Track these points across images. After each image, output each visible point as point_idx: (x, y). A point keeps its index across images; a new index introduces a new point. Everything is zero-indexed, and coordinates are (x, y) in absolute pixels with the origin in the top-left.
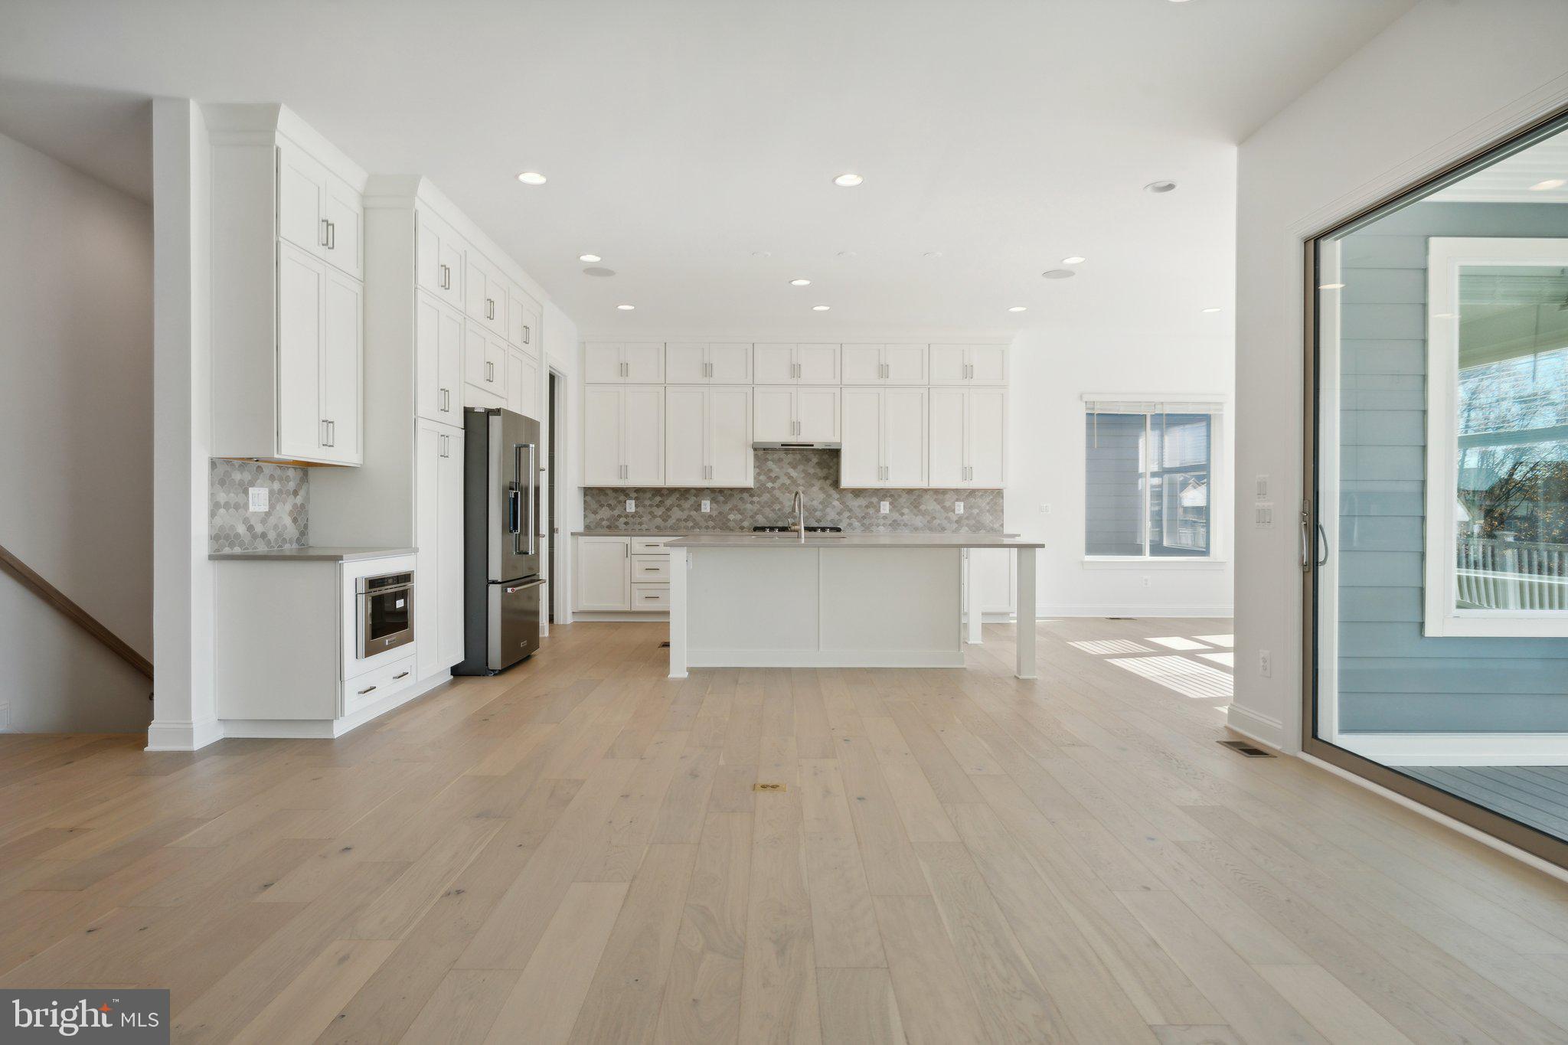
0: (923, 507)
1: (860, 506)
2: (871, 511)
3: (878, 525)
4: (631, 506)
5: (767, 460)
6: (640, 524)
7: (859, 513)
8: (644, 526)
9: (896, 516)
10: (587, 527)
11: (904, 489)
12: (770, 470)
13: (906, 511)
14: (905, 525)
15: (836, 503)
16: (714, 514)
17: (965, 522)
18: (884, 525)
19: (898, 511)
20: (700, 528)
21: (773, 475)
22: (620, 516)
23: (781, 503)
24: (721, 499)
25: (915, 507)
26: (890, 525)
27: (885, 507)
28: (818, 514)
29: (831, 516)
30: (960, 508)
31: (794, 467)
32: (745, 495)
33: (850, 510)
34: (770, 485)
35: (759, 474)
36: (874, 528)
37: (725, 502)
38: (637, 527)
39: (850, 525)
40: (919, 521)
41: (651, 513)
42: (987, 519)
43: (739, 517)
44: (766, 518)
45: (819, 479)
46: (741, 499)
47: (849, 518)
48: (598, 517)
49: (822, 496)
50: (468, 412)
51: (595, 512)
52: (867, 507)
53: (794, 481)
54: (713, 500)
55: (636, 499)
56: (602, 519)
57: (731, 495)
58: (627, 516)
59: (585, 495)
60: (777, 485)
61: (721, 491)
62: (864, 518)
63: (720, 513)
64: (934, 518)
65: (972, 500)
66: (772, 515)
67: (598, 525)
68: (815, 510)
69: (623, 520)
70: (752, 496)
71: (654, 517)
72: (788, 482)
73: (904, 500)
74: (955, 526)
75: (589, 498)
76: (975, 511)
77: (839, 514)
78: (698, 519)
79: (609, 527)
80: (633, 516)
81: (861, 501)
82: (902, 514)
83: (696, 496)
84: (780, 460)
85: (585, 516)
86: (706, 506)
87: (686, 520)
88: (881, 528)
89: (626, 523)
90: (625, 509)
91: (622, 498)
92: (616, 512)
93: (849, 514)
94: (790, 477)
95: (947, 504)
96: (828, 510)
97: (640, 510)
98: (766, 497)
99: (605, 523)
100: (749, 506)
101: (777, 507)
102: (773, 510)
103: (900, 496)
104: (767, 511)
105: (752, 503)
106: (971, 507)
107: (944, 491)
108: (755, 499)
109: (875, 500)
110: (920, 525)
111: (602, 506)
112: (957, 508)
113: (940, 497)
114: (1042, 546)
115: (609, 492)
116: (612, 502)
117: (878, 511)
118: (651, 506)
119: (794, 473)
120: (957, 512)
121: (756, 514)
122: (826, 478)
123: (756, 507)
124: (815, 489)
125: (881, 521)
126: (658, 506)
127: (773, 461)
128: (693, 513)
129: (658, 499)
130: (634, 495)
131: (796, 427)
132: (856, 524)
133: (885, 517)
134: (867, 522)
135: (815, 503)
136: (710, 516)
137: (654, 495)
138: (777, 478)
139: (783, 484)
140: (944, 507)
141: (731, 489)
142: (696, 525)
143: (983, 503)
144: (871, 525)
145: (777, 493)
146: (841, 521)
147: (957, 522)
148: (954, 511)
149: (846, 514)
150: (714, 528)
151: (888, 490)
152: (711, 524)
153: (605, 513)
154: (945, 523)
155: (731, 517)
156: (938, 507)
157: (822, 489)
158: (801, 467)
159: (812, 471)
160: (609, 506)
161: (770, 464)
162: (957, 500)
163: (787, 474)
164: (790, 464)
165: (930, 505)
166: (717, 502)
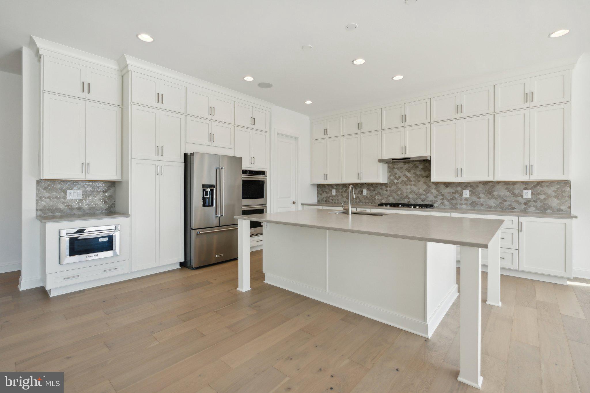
0: (495, 194)
1: (449, 193)
2: (457, 196)
3: (461, 204)
4: (334, 192)
5: (394, 168)
6: (338, 200)
7: (448, 197)
8: (339, 201)
9: (475, 199)
10: (318, 201)
11: (480, 182)
12: (396, 174)
13: (482, 195)
14: (482, 205)
15: (434, 191)
16: (369, 196)
17: (532, 204)
18: (466, 204)
19: (476, 196)
20: (362, 202)
21: (397, 176)
22: (330, 196)
23: (401, 191)
24: (372, 188)
25: (490, 193)
26: (470, 204)
27: (467, 193)
28: (423, 197)
29: (430, 199)
30: (527, 194)
31: (409, 172)
32: (383, 187)
33: (443, 195)
34: (396, 181)
35: (390, 176)
36: (459, 206)
37: (374, 190)
38: (336, 201)
39: (442, 203)
40: (492, 203)
41: (342, 195)
42: (554, 202)
43: (380, 198)
44: (394, 198)
45: (423, 177)
46: (381, 189)
47: (442, 199)
48: (322, 197)
49: (425, 187)
50: (186, 155)
51: (321, 195)
52: (454, 193)
53: (409, 179)
54: (368, 189)
55: (336, 189)
56: (323, 198)
57: (377, 187)
58: (332, 197)
59: (318, 187)
60: (400, 181)
61: (372, 185)
62: (452, 199)
63: (371, 196)
64: (505, 201)
66: (397, 197)
67: (322, 200)
68: (421, 195)
69: (331, 198)
70: (387, 187)
71: (343, 197)
72: (405, 179)
73: (480, 188)
74: (523, 206)
75: (319, 189)
76: (542, 197)
77: (436, 197)
78: (362, 198)
79: (326, 201)
80: (335, 196)
81: (450, 190)
82: (479, 198)
83: (360, 187)
84: (400, 167)
85: (318, 196)
86: (365, 192)
88: (464, 206)
89: (332, 200)
90: (332, 193)
91: (331, 188)
92: (329, 195)
94: (407, 177)
95: (516, 191)
96: (429, 195)
97: (338, 193)
98: (394, 188)
99: (325, 199)
100: (385, 192)
101: (399, 193)
102: (398, 195)
103: (478, 186)
104: (394, 195)
105: (387, 191)
106: (539, 194)
107: (514, 183)
108: (388, 189)
109: (459, 189)
110: (493, 205)
111: (323, 192)
112: (524, 194)
113: (510, 187)
115: (326, 186)
116: (327, 190)
117: (462, 195)
118: (342, 192)
119: (408, 175)
120: (525, 197)
121: (389, 196)
123: (389, 193)
124: (421, 183)
125: (464, 202)
126: (345, 192)
127: (397, 168)
128: (359, 195)
129: (345, 189)
130: (335, 187)
131: (403, 149)
132: (447, 203)
133: (466, 199)
134: (454, 202)
135: (421, 191)
136: (367, 197)
137: (343, 187)
138: (400, 177)
139: (403, 181)
140: (514, 194)
141: (377, 184)
142: (361, 201)
144: (456, 204)
145: (400, 185)
146: (436, 201)
147: (525, 204)
148: (522, 196)
149: (440, 197)
150: (368, 203)
151: (469, 183)
152: (367, 201)
153: (325, 195)
154: (515, 205)
155: (377, 198)
156: (508, 194)
157: (425, 183)
158: (413, 171)
159: (419, 173)
160: (326, 192)
161: (396, 170)
162: (526, 189)
163: (405, 175)
164: (406, 169)
165: (503, 192)
166: (370, 190)
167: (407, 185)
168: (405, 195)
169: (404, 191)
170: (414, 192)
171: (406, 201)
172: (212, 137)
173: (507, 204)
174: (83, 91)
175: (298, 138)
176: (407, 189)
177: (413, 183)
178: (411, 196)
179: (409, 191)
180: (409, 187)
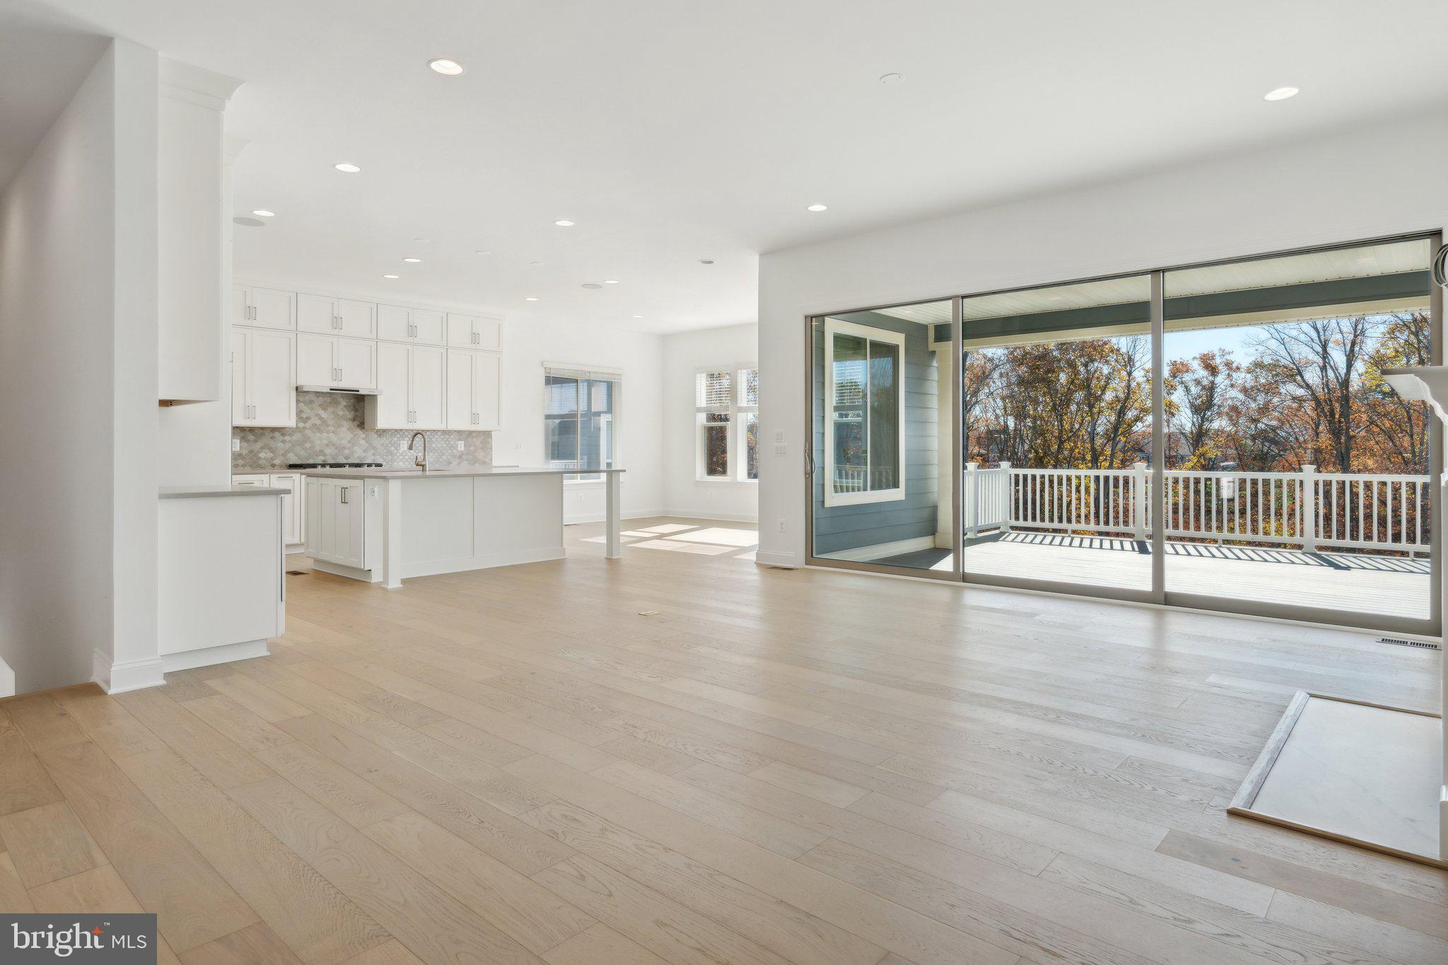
1: (383, 444)
2: (393, 449)
7: (383, 450)
15: (362, 442)
16: (244, 452)
17: (465, 457)
18: (404, 461)
21: (304, 416)
23: (311, 442)
24: (251, 437)
28: (347, 452)
29: (359, 454)
30: (461, 445)
31: (324, 409)
32: (277, 434)
33: (374, 448)
35: (300, 415)
37: (256, 441)
42: (480, 455)
43: (270, 455)
44: (299, 456)
45: (348, 420)
47: (374, 454)
49: (350, 436)
52: (389, 445)
54: (242, 439)
57: (263, 434)
60: (308, 425)
61: (251, 430)
62: (387, 454)
63: (251, 452)
64: (443, 454)
65: (470, 439)
66: (302, 453)
68: (344, 448)
70: (283, 435)
72: (318, 422)
74: (458, 460)
76: (472, 448)
77: (365, 451)
81: (384, 440)
84: (311, 402)
86: (235, 445)
93: (373, 451)
94: (321, 418)
95: (452, 443)
96: (356, 448)
98: (297, 437)
100: (280, 445)
101: (308, 445)
102: (305, 450)
104: (299, 449)
105: (283, 442)
106: (470, 446)
108: (287, 438)
109: (396, 439)
112: (459, 446)
113: (447, 437)
114: (625, 471)
117: (399, 448)
119: (322, 413)
120: (459, 449)
121: (288, 451)
122: (354, 420)
123: (288, 445)
124: (344, 429)
127: (304, 402)
131: (337, 373)
133: (404, 454)
135: (344, 442)
136: (240, 455)
138: (308, 418)
139: (314, 425)
140: (450, 445)
141: (263, 429)
143: (477, 441)
145: (308, 432)
147: (460, 457)
148: (457, 448)
150: (244, 466)
152: (241, 462)
154: (451, 459)
155: (262, 455)
156: (445, 445)
158: (330, 410)
159: (341, 413)
162: (460, 440)
163: (317, 415)
164: (320, 405)
165: (440, 442)
166: (248, 441)
167: (321, 432)
168: (318, 448)
169: (318, 442)
170: (333, 445)
171: (319, 460)
176: (321, 439)
177: (331, 428)
178: (328, 451)
179: (326, 442)
180: (325, 435)
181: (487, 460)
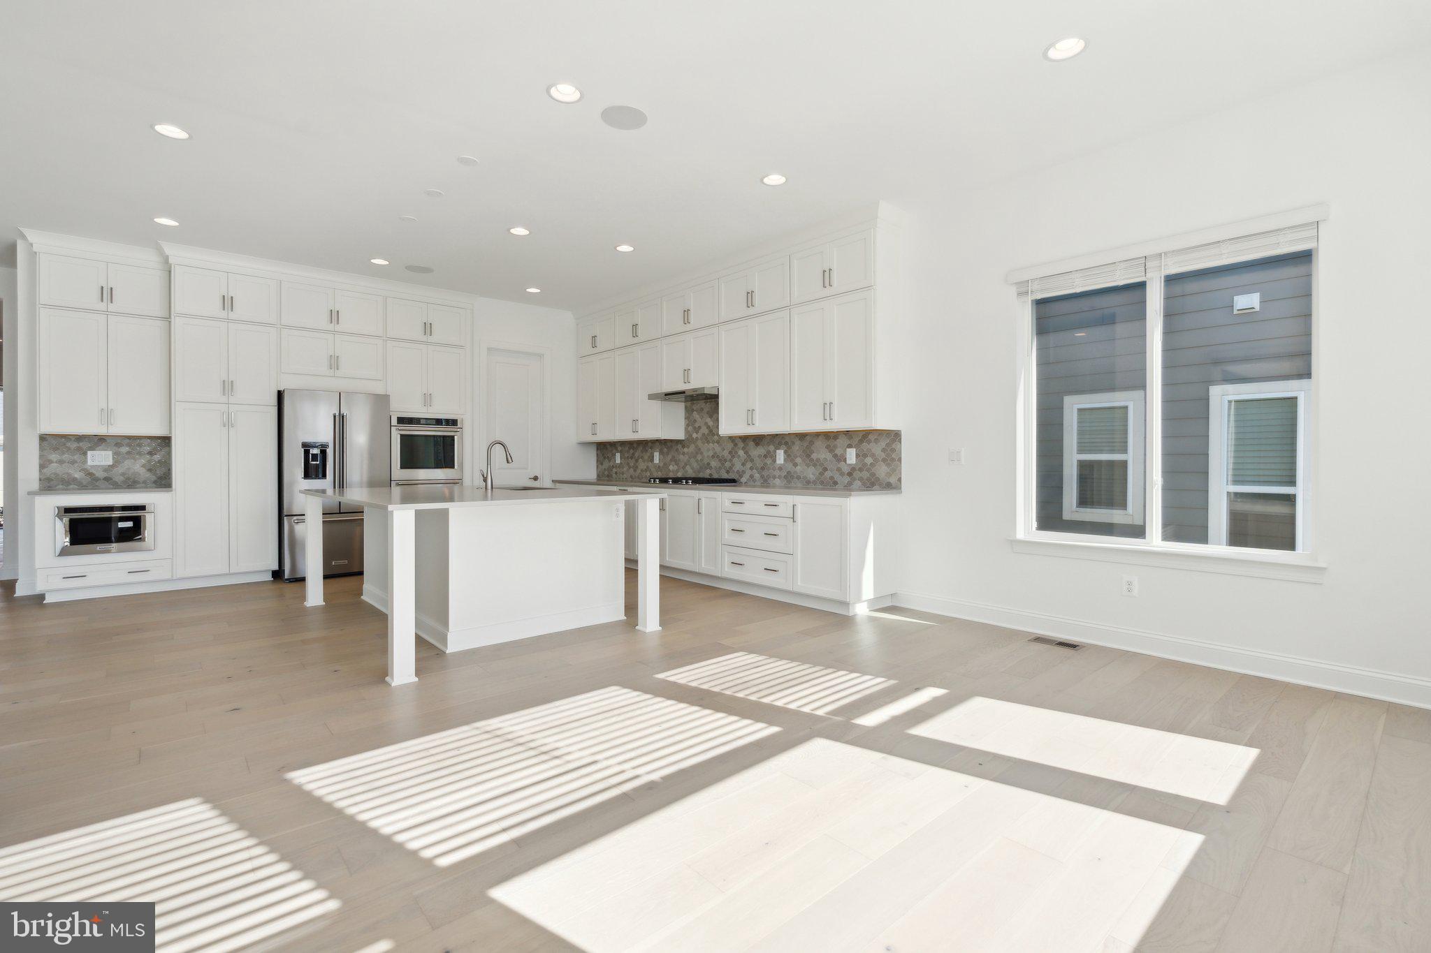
0: (814, 456)
1: (760, 456)
2: (769, 461)
3: (774, 477)
4: (618, 458)
5: (693, 411)
6: (623, 474)
7: (759, 463)
8: (624, 477)
9: (790, 466)
10: (598, 476)
12: (695, 421)
13: (799, 460)
14: (799, 478)
15: (741, 453)
16: (661, 465)
17: (857, 474)
18: (780, 477)
19: (792, 461)
20: (654, 478)
21: (697, 425)
22: (613, 467)
23: (701, 453)
24: (665, 450)
25: (808, 456)
26: (785, 477)
27: (780, 456)
28: (728, 465)
29: (735, 467)
30: (851, 456)
31: (710, 417)
32: (679, 446)
33: (752, 460)
34: (695, 435)
35: (688, 425)
36: (771, 481)
37: (668, 453)
38: (621, 477)
39: (752, 476)
40: (811, 473)
41: (628, 464)
42: (882, 471)
43: (675, 467)
44: (693, 468)
46: (677, 450)
47: (751, 468)
48: (603, 467)
50: (279, 393)
51: (602, 464)
52: (765, 456)
53: (710, 431)
54: (661, 452)
55: (621, 452)
56: (605, 469)
57: (671, 447)
58: (616, 467)
59: (597, 449)
60: (700, 435)
61: (665, 442)
62: (763, 468)
63: (665, 464)
64: (826, 469)
65: (865, 446)
66: (697, 466)
67: (603, 473)
69: (614, 470)
71: (630, 467)
73: (797, 447)
74: (847, 479)
75: (599, 452)
76: (869, 460)
78: (652, 470)
79: (608, 476)
80: (620, 466)
81: (757, 452)
82: (795, 465)
83: (651, 447)
85: (597, 467)
86: (657, 457)
87: (646, 470)
88: (777, 481)
89: (616, 473)
90: (615, 460)
91: (614, 450)
92: (611, 464)
95: (839, 451)
96: (735, 460)
97: (623, 460)
98: (692, 448)
99: (606, 473)
100: (681, 456)
103: (793, 442)
104: (694, 462)
105: (684, 454)
106: (865, 456)
107: (837, 435)
109: (771, 448)
110: (811, 477)
111: (605, 458)
112: (848, 456)
113: (832, 442)
115: (608, 446)
116: (609, 455)
117: (774, 461)
118: (628, 457)
120: (848, 462)
123: (686, 458)
125: (777, 473)
126: (632, 458)
129: (631, 451)
130: (620, 448)
131: (686, 374)
132: (757, 476)
133: (780, 469)
134: (765, 473)
135: (726, 453)
136: (660, 467)
137: (629, 448)
140: (835, 456)
141: (671, 441)
143: (877, 449)
144: (769, 477)
145: (700, 443)
146: (743, 472)
147: (850, 474)
148: (845, 460)
149: (749, 465)
151: (783, 436)
153: (606, 464)
154: (837, 477)
155: (671, 468)
156: (829, 456)
160: (607, 457)
161: (694, 416)
162: (850, 446)
163: (706, 424)
165: (821, 454)
166: (663, 453)
167: (708, 442)
168: (706, 461)
169: (705, 454)
171: (708, 473)
172: (334, 363)
173: (828, 474)
174: (102, 300)
175: (543, 355)
176: (708, 450)
178: (714, 464)
179: (711, 453)
181: (893, 480)
